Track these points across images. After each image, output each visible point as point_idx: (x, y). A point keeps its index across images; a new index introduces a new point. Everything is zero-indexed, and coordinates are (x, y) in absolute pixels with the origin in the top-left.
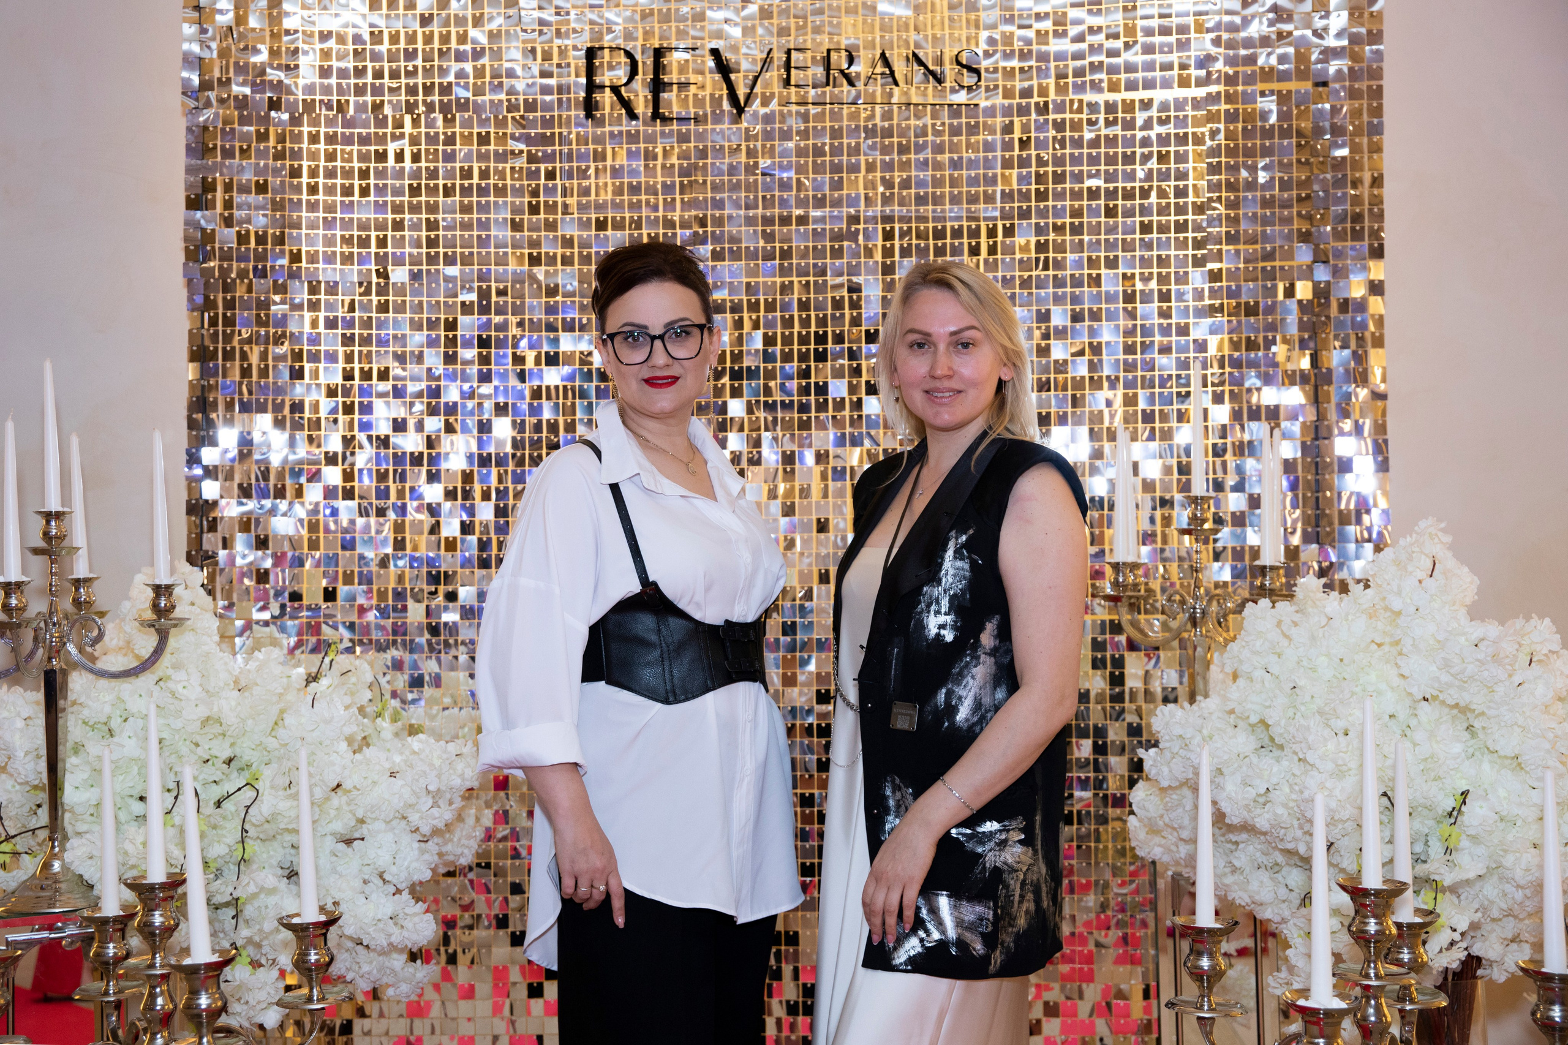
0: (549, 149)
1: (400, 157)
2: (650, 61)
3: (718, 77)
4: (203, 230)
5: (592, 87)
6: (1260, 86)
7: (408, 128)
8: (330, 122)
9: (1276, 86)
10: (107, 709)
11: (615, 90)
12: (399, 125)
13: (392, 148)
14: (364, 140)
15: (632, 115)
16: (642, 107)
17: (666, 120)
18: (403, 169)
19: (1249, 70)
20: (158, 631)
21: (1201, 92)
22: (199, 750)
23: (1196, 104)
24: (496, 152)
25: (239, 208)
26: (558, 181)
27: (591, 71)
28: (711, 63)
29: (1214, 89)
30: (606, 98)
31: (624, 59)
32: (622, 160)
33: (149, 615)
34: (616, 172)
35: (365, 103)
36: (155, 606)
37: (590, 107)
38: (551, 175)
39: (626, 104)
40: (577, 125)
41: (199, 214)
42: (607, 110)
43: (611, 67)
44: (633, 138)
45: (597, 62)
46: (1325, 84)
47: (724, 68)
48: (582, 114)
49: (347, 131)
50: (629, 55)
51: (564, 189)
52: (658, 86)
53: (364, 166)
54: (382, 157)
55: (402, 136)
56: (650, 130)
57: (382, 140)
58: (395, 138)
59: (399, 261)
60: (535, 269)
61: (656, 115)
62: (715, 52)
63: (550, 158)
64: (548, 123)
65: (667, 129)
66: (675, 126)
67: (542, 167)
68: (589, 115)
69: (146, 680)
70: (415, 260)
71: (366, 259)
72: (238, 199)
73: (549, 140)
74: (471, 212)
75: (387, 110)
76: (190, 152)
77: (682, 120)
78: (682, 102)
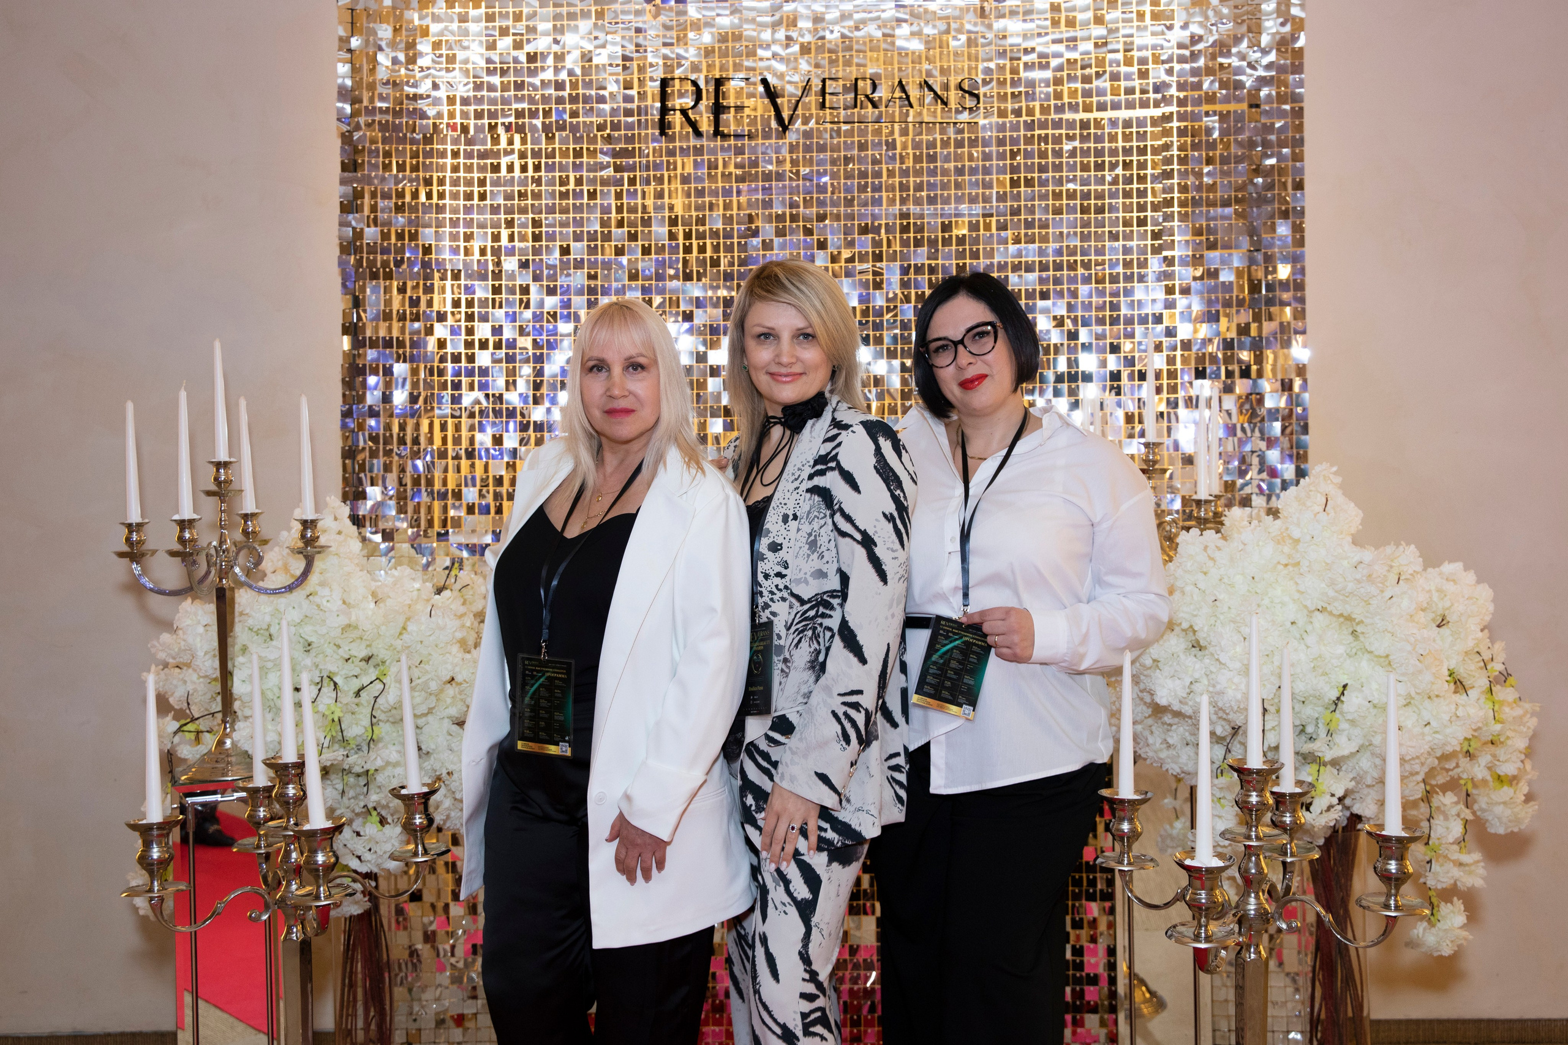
0: (631, 161)
1: (510, 168)
2: (712, 89)
3: (767, 101)
4: (354, 229)
5: (664, 110)
6: (1205, 107)
7: (517, 145)
8: (455, 141)
9: (1218, 107)
10: (267, 619)
11: (684, 112)
12: (511, 142)
13: (504, 161)
14: (483, 155)
15: (698, 134)
16: (705, 126)
17: (725, 137)
18: (513, 178)
19: (1196, 94)
20: (306, 557)
21: (1157, 113)
22: (340, 651)
23: (1155, 122)
24: (588, 164)
25: (383, 211)
26: (638, 187)
27: (664, 96)
28: (761, 89)
29: (1167, 110)
30: (677, 119)
31: (690, 88)
32: (689, 169)
33: (300, 544)
34: (685, 180)
35: (483, 125)
36: (303, 536)
37: (664, 126)
38: (632, 181)
39: (693, 125)
40: (654, 141)
41: (351, 217)
42: (678, 129)
43: (681, 95)
44: (699, 151)
45: (669, 90)
46: (1258, 106)
47: (772, 94)
48: (657, 132)
49: (469, 148)
50: (695, 83)
51: (644, 193)
52: (718, 109)
53: (482, 176)
54: (496, 168)
55: (512, 152)
56: (712, 144)
57: (497, 154)
58: (507, 153)
59: (511, 252)
60: (620, 258)
61: (717, 133)
62: (764, 82)
63: (632, 168)
64: (630, 140)
65: (726, 144)
66: (732, 142)
67: (626, 175)
68: (663, 133)
69: (299, 594)
70: (523, 252)
71: (483, 252)
72: (381, 204)
73: (631, 154)
74: (568, 212)
75: (501, 130)
76: (344, 168)
77: (738, 136)
78: (738, 122)
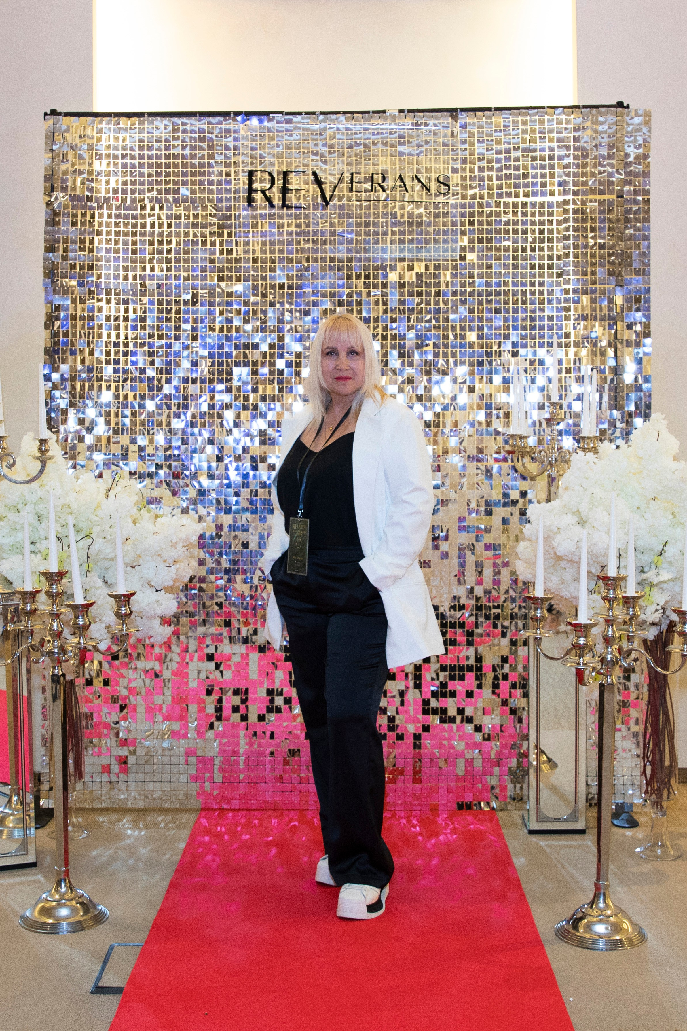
0: (229, 222)
1: (153, 226)
2: (281, 177)
3: (316, 186)
4: (53, 262)
5: (251, 190)
6: (590, 197)
7: (157, 211)
8: (118, 208)
9: (598, 197)
10: (17, 499)
11: (263, 192)
12: (153, 209)
13: (149, 221)
14: (135, 217)
15: (272, 206)
16: (277, 202)
17: (289, 207)
18: (154, 232)
19: (584, 188)
20: (41, 461)
21: (561, 199)
22: (61, 520)
23: (558, 205)
24: (202, 223)
25: (71, 251)
26: (233, 238)
27: (251, 182)
28: (312, 177)
29: (567, 197)
30: (258, 196)
31: (267, 177)
32: (267, 228)
33: (38, 454)
34: (263, 234)
35: (135, 198)
36: (40, 449)
37: (250, 201)
38: (230, 235)
39: (269, 199)
40: (244, 209)
41: (51, 254)
42: (259, 203)
43: (262, 181)
44: (271, 216)
45: (254, 178)
46: (622, 197)
47: (318, 182)
48: (246, 204)
49: (126, 212)
50: (270, 174)
51: (237, 242)
52: (285, 190)
53: (134, 230)
54: (143, 226)
55: (154, 215)
56: (281, 212)
57: (143, 217)
58: (150, 216)
59: (151, 278)
60: (220, 283)
61: (284, 205)
62: (314, 174)
63: (230, 227)
64: (229, 209)
65: (289, 212)
66: (293, 211)
67: (225, 231)
68: (250, 204)
69: (35, 484)
70: (160, 278)
71: (135, 278)
72: (71, 246)
73: (229, 218)
74: (188, 253)
75: (147, 201)
76: (47, 223)
77: (296, 207)
78: (298, 199)
